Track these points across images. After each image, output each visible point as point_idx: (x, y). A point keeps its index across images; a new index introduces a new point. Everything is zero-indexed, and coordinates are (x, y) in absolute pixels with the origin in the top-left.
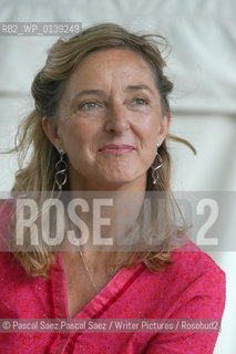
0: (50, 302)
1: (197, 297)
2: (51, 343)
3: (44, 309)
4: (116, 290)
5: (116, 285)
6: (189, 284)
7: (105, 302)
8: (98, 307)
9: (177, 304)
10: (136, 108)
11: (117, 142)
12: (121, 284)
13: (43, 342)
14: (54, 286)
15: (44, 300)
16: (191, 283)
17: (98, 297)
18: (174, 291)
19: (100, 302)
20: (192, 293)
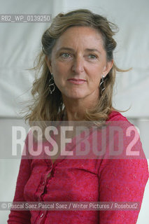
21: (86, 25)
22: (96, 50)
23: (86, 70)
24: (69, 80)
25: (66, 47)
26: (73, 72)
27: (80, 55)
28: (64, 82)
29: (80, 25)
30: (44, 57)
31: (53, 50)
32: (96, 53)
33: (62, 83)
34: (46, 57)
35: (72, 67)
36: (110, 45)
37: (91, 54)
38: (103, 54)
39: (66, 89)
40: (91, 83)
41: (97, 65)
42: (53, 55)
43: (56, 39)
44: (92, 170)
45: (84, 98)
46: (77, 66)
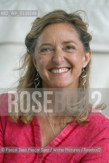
0: (34, 141)
1: (103, 139)
2: (34, 160)
3: (31, 144)
4: (65, 135)
5: (65, 133)
6: (100, 133)
7: (59, 141)
8: (56, 143)
9: (94, 142)
10: (68, 51)
12: (67, 133)
13: (30, 159)
14: (35, 133)
15: (31, 140)
16: (100, 132)
17: (56, 138)
18: (93, 136)
19: (57, 141)
20: (101, 137)
22: (72, 42)
32: (72, 44)
35: (53, 58)
37: (68, 47)
43: (36, 38)
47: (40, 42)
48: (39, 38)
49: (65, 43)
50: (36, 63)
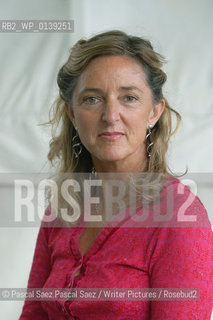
11: (110, 130)
21: (117, 53)
22: (135, 88)
23: (123, 119)
24: (100, 136)
25: (91, 86)
26: (105, 123)
27: (113, 97)
28: (93, 140)
29: (109, 54)
30: (62, 105)
31: (75, 94)
32: (135, 92)
33: (90, 140)
34: (66, 105)
36: (156, 79)
37: (128, 96)
38: (146, 93)
39: (98, 148)
40: (131, 137)
41: (139, 110)
42: (75, 99)
43: (77, 77)
44: (140, 266)
45: (124, 159)
46: (109, 113)
47: (82, 85)
48: (82, 76)
49: (124, 88)
50: (73, 116)
